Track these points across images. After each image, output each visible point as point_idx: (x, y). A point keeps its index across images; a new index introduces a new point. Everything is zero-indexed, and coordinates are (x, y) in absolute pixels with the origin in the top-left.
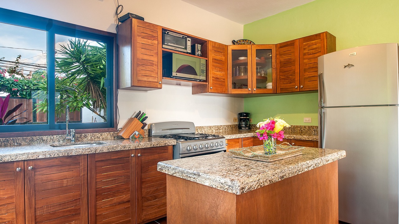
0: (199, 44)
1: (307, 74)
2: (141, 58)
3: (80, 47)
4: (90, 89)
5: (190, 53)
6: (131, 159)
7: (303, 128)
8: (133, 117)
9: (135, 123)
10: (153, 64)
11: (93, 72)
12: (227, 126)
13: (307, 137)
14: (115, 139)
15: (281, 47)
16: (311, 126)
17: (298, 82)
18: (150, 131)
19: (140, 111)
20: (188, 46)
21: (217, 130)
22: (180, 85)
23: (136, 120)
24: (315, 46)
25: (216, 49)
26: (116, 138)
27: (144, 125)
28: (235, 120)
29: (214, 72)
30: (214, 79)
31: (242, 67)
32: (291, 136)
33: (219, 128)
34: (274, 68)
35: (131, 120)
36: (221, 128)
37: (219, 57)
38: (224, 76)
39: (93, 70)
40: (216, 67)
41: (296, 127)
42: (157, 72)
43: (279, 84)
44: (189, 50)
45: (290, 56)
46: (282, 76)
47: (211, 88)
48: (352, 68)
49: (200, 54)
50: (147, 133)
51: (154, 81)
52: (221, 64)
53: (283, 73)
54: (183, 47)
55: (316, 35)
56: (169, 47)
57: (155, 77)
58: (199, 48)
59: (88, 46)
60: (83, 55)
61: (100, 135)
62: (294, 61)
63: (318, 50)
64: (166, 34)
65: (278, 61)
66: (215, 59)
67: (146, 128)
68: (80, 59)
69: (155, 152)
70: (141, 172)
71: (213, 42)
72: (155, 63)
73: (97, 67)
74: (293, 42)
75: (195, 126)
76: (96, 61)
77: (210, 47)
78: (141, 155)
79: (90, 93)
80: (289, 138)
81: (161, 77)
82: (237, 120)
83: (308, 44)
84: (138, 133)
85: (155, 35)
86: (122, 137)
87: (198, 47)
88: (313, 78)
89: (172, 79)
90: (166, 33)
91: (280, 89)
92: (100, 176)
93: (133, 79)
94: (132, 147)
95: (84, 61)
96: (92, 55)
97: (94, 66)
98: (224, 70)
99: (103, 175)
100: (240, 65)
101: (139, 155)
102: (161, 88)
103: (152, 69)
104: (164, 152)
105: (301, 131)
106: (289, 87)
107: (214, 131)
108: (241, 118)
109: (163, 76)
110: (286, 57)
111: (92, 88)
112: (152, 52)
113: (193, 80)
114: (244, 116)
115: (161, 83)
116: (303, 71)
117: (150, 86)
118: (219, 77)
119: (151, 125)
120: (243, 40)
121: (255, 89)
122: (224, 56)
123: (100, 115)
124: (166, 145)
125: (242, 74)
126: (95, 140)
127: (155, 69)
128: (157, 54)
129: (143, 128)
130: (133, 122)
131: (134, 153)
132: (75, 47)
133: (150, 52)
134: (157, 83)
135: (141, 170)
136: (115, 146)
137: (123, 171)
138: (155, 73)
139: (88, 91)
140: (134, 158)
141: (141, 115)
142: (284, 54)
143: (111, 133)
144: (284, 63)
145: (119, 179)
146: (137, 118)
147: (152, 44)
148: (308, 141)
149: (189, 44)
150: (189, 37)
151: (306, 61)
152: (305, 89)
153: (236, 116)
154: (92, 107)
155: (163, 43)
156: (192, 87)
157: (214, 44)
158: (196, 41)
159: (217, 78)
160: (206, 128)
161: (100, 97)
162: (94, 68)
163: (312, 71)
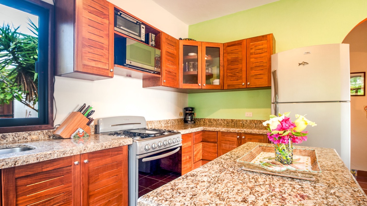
0: (154, 34)
1: (253, 72)
2: (87, 38)
3: (8, 33)
4: (22, 80)
5: (143, 42)
6: (74, 168)
7: (245, 122)
8: (75, 111)
9: (79, 118)
10: (103, 47)
11: (25, 62)
12: (174, 120)
13: (258, 130)
14: (49, 140)
15: (228, 46)
16: (253, 120)
17: (244, 80)
18: (96, 127)
19: (85, 104)
20: (142, 34)
21: (166, 124)
22: (130, 76)
23: (80, 115)
24: (261, 47)
25: (168, 42)
26: (51, 137)
27: (91, 120)
28: (181, 114)
29: (167, 65)
30: (167, 72)
31: (192, 63)
32: (242, 130)
33: (167, 122)
34: (222, 65)
35: (73, 115)
36: (170, 122)
37: (172, 50)
38: (175, 70)
39: (25, 60)
40: (168, 60)
41: (238, 121)
42: (107, 58)
43: (226, 80)
44: (143, 38)
45: (237, 55)
46: (229, 73)
47: (165, 81)
48: (306, 66)
49: (154, 44)
50: (93, 130)
51: (104, 68)
52: (173, 57)
53: (230, 70)
54: (137, 34)
55: (263, 36)
56: (122, 31)
57: (106, 63)
58: (153, 39)
59: (20, 34)
60: (12, 42)
61: (27, 134)
62: (241, 60)
63: (264, 51)
64: (118, 15)
65: (225, 60)
66: (168, 52)
67: (92, 124)
68: (9, 46)
69: (107, 155)
70: (89, 184)
71: (166, 34)
72: (105, 46)
73: (30, 57)
74: (240, 42)
75: (146, 120)
76: (28, 50)
77: (163, 39)
78: (89, 161)
79: (21, 85)
80: (240, 132)
81: (112, 64)
82: (183, 114)
83: (254, 44)
84: (82, 131)
85: (105, 12)
86: (60, 136)
87: (152, 36)
88: (259, 75)
89: (125, 68)
90: (119, 13)
91: (228, 85)
92: (24, 199)
93: (77, 62)
94: (76, 152)
95: (14, 48)
96: (24, 43)
97: (27, 55)
98: (176, 64)
99: (29, 197)
100: (189, 61)
101: (86, 161)
102: (112, 77)
103: (102, 53)
104: (118, 154)
105: (243, 124)
106: (236, 84)
107: (163, 125)
108: (186, 112)
109: (115, 63)
110: (233, 56)
111: (24, 79)
112: (101, 32)
113: (148, 71)
114: (189, 111)
115: (112, 71)
116: (250, 69)
117: (100, 74)
118: (171, 70)
119: (98, 121)
120: (189, 39)
121: (204, 85)
122: (176, 50)
123: (33, 109)
124: (121, 145)
125: (192, 70)
126: (20, 141)
127: (105, 53)
128: (108, 35)
129: (88, 124)
130: (76, 117)
131: (79, 159)
132: (3, 33)
133: (100, 32)
134: (108, 71)
135: (89, 180)
136: (49, 153)
137: (63, 186)
138: (106, 58)
139: (18, 83)
140: (78, 167)
141: (86, 109)
142: (232, 53)
143: (44, 131)
144: (231, 61)
145: (55, 199)
146: (80, 111)
147: (102, 22)
148: (258, 135)
149: (143, 31)
150: (143, 24)
151: (252, 60)
152: (251, 86)
153: (182, 111)
154: (24, 100)
155: (115, 25)
156: (143, 79)
157: (167, 36)
158: (150, 29)
159: (169, 72)
160: (156, 122)
161: (34, 91)
162: (26, 57)
163: (258, 69)
